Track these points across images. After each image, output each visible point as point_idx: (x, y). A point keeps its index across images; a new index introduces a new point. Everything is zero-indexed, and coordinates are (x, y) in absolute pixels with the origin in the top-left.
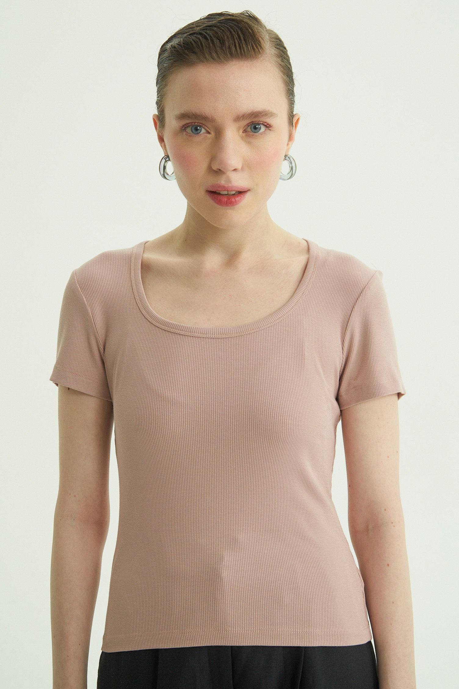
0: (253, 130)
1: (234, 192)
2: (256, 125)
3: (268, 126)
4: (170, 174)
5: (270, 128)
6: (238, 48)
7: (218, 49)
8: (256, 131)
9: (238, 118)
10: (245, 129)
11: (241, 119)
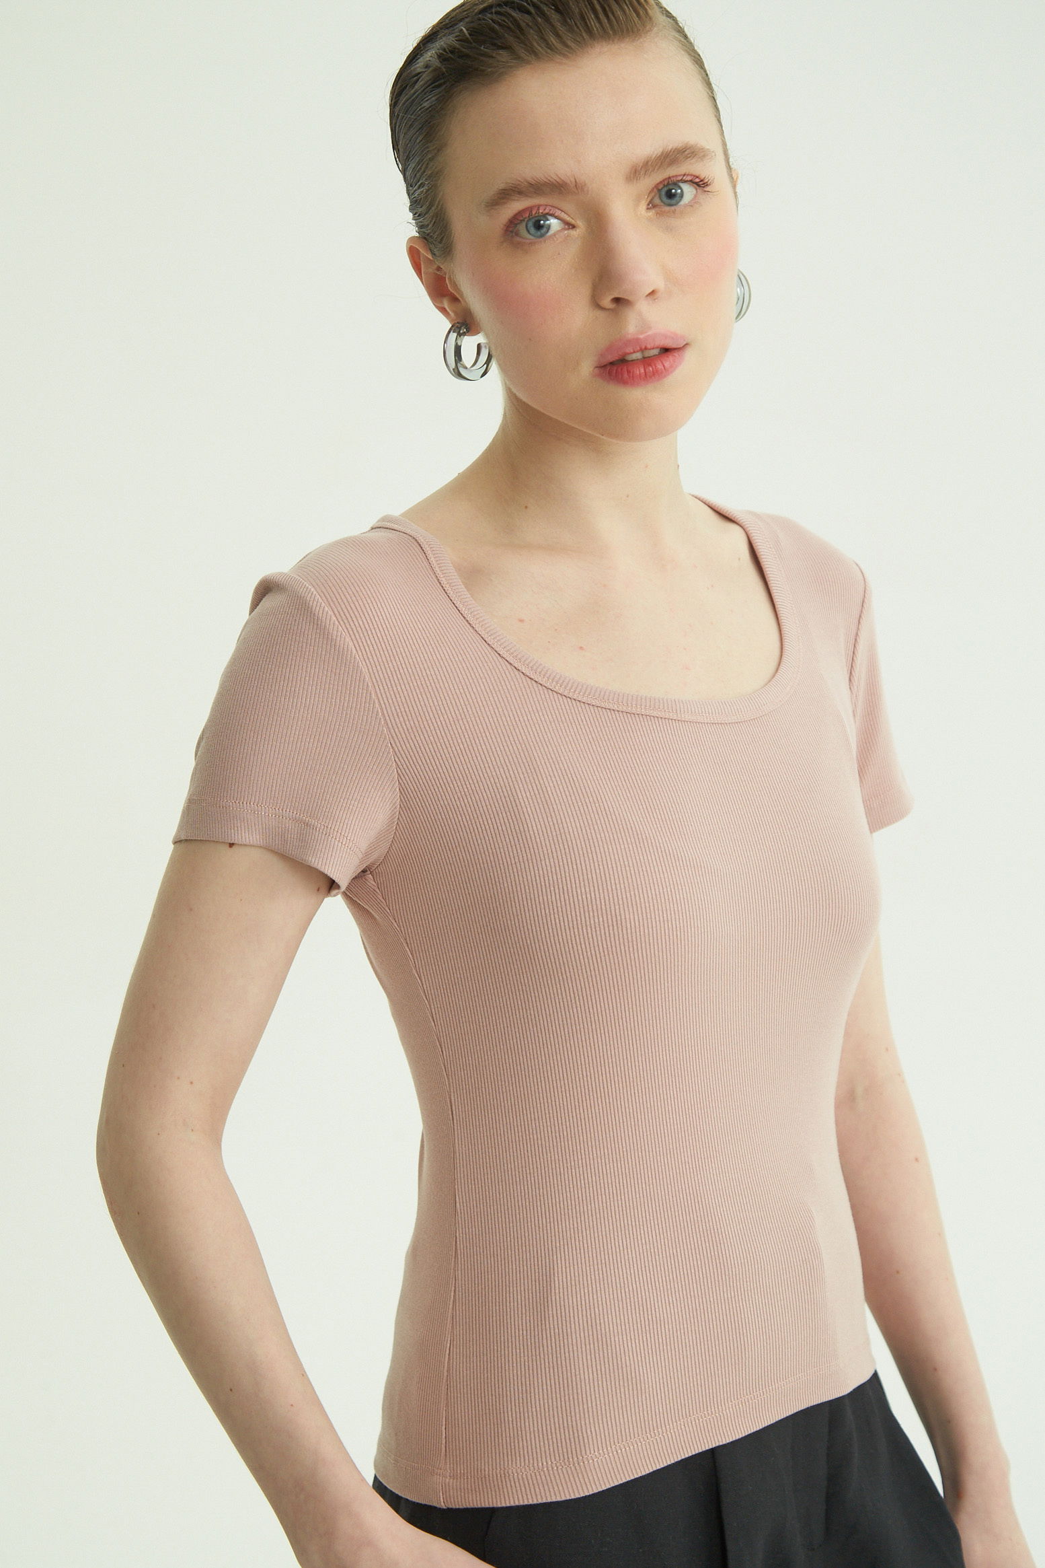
0: (665, 199)
1: (656, 352)
2: (671, 187)
3: (700, 184)
4: (469, 366)
5: (707, 189)
6: (602, 16)
7: (558, 25)
8: (673, 201)
9: (636, 172)
10: (652, 200)
11: (642, 172)
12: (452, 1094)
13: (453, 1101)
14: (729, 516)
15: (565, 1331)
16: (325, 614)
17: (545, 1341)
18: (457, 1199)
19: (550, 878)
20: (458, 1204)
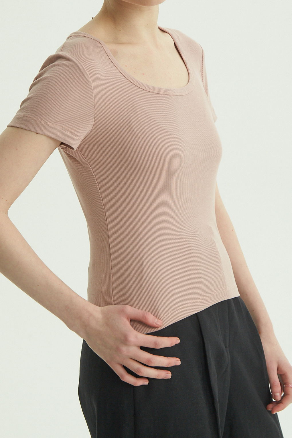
12: (106, 212)
13: (106, 214)
14: (164, 30)
15: (149, 280)
16: (83, 68)
17: (143, 284)
18: (110, 245)
19: (142, 145)
20: (110, 246)
